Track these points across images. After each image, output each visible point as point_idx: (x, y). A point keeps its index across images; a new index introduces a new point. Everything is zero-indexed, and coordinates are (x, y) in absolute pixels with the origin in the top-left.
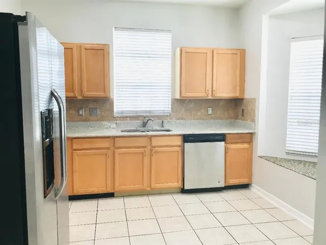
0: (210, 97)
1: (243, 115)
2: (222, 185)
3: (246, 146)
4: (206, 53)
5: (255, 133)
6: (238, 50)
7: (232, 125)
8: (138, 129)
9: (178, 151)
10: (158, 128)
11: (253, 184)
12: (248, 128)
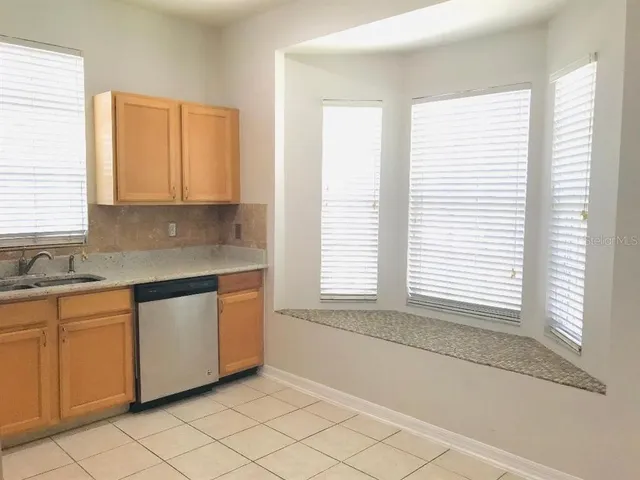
0: (179, 203)
1: (238, 236)
2: (214, 378)
3: (252, 295)
4: (168, 110)
5: (267, 269)
6: (226, 109)
7: (215, 257)
8: (8, 280)
9: (123, 323)
10: (60, 275)
11: (266, 366)
12: (253, 261)
